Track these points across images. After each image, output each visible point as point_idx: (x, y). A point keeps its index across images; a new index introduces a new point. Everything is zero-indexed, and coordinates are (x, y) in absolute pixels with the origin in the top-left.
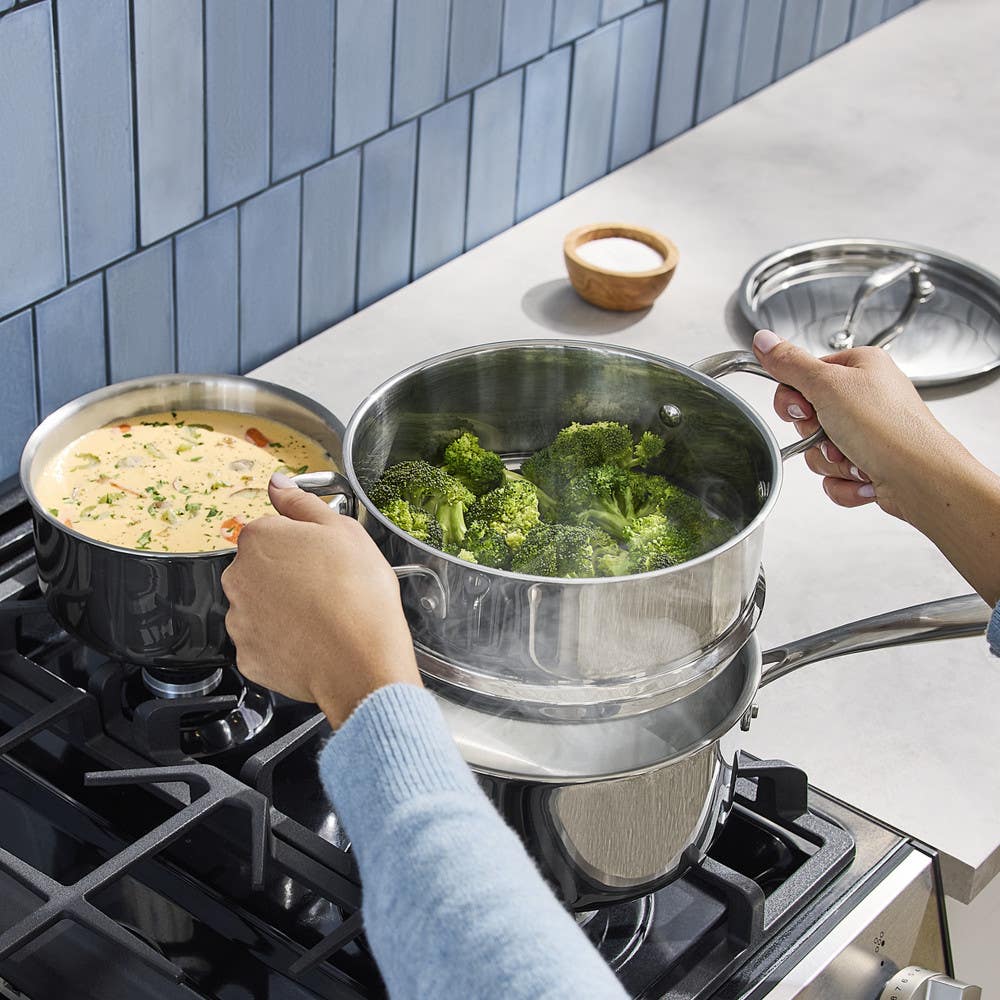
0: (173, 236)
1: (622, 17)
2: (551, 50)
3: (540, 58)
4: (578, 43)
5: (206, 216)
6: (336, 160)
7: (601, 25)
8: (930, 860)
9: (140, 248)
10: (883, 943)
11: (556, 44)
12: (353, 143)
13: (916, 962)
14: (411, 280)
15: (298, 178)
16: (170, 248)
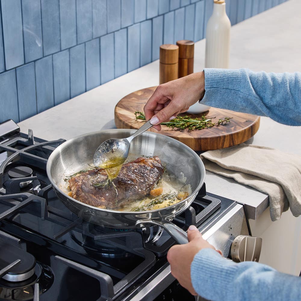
0: (15, 68)
1: (141, 22)
2: (121, 29)
3: (118, 30)
4: (129, 28)
5: (25, 64)
6: (61, 52)
7: (135, 24)
8: (242, 206)
9: (6, 71)
10: (231, 228)
11: (122, 27)
12: (67, 48)
13: (242, 234)
14: (86, 91)
15: (51, 56)
16: (15, 71)
